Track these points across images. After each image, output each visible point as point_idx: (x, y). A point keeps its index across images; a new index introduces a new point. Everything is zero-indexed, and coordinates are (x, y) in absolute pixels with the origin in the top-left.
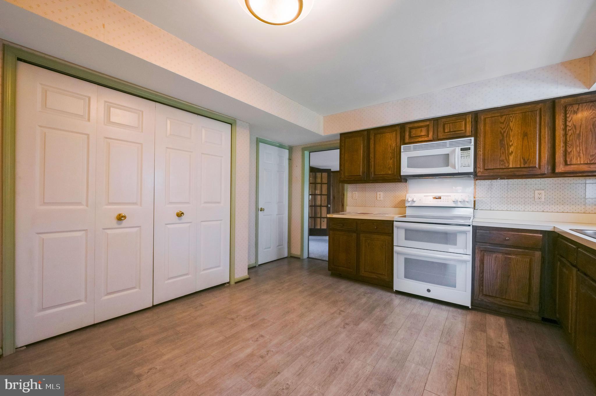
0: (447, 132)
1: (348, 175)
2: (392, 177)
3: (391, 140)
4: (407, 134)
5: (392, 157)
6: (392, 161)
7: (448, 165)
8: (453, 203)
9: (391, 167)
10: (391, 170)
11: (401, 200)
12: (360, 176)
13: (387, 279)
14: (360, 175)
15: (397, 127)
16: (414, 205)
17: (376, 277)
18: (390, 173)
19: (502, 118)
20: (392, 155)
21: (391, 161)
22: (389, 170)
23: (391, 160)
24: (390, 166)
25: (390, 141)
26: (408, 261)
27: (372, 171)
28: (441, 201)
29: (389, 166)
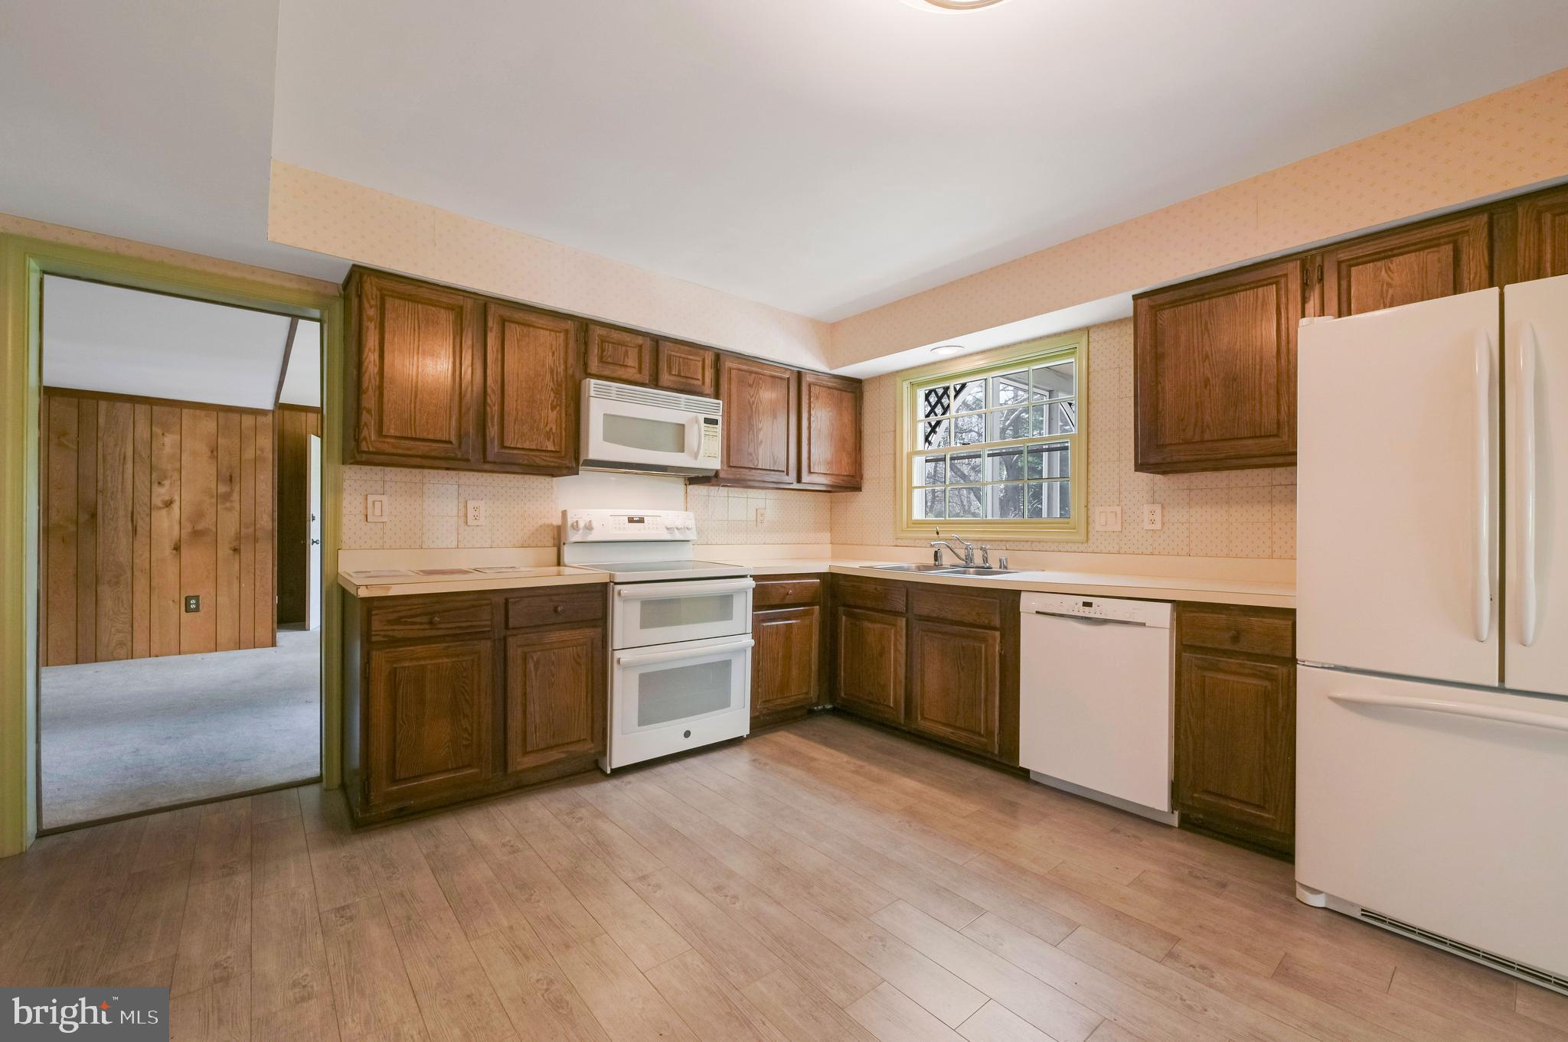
0: (675, 375)
1: (398, 435)
2: (556, 460)
3: (553, 353)
4: (594, 351)
5: (555, 403)
6: (555, 412)
7: (682, 449)
8: (666, 531)
9: (554, 431)
10: (554, 441)
11: (541, 526)
12: (449, 446)
13: (591, 749)
14: (450, 442)
15: (570, 322)
16: (590, 538)
17: (563, 755)
18: (549, 449)
19: (750, 375)
20: (555, 397)
21: (553, 415)
22: (548, 440)
23: (552, 410)
24: (551, 429)
25: (551, 354)
26: (648, 681)
27: (492, 435)
28: (645, 528)
29: (548, 429)
